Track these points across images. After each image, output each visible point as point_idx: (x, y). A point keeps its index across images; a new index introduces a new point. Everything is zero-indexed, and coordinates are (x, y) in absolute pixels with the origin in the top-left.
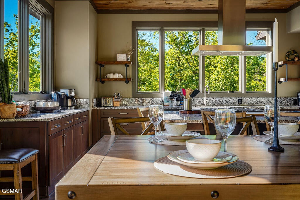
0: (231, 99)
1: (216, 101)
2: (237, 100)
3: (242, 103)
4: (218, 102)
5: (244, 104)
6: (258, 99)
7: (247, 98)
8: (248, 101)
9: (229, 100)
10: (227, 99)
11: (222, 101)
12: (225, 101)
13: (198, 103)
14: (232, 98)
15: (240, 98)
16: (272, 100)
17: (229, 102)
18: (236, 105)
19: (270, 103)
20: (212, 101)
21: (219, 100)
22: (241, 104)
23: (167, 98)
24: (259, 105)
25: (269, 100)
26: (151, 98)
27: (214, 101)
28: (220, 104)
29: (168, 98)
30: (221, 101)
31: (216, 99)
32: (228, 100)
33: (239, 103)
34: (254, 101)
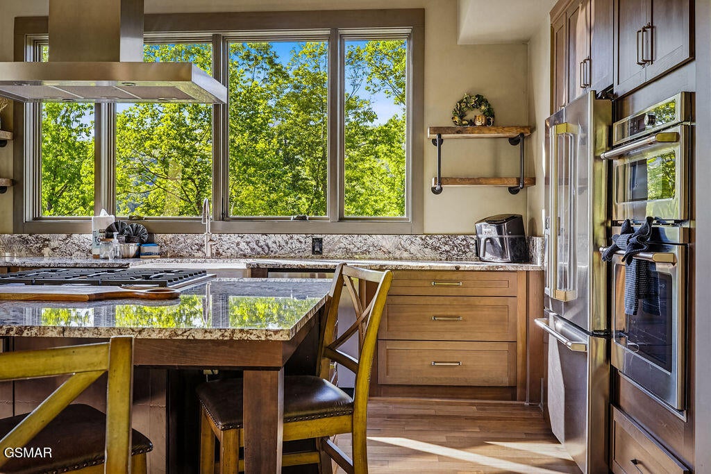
0: (292, 238)
1: (248, 243)
2: (310, 241)
3: (325, 251)
4: (256, 247)
5: (329, 252)
6: (371, 240)
7: (336, 237)
8: (342, 245)
9: (287, 243)
10: (280, 239)
11: (267, 246)
12: (274, 245)
13: (198, 250)
14: (295, 237)
15: (319, 236)
16: (412, 242)
17: (287, 248)
18: (307, 258)
19: (406, 250)
20: (238, 244)
21: (257, 242)
22: (320, 252)
23: (98, 235)
24: (373, 256)
25: (402, 242)
26: (64, 236)
27: (243, 245)
28: (258, 254)
29: (102, 234)
30: (262, 243)
31: (248, 240)
32: (283, 243)
33: (314, 252)
34: (359, 245)
